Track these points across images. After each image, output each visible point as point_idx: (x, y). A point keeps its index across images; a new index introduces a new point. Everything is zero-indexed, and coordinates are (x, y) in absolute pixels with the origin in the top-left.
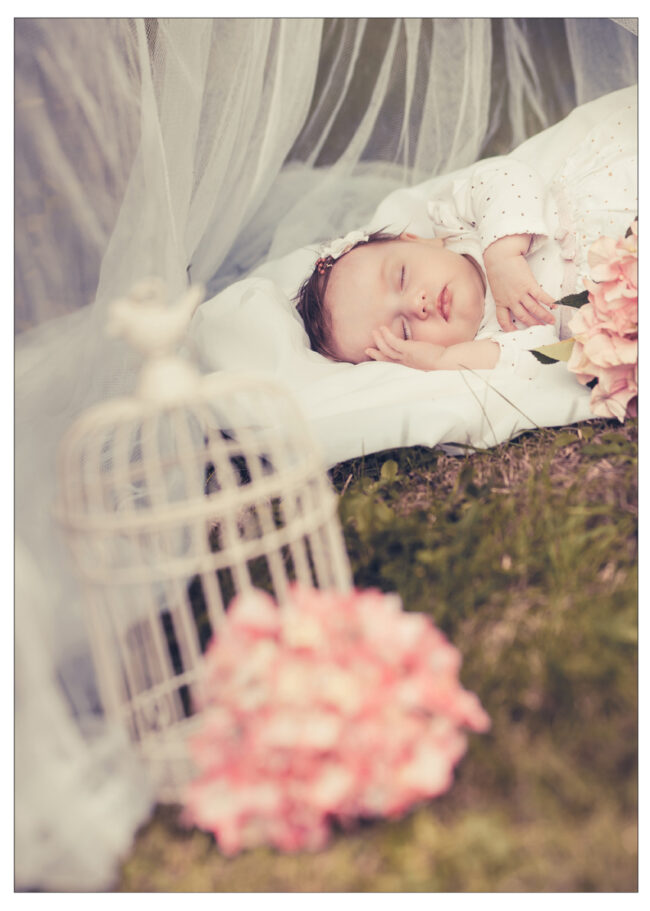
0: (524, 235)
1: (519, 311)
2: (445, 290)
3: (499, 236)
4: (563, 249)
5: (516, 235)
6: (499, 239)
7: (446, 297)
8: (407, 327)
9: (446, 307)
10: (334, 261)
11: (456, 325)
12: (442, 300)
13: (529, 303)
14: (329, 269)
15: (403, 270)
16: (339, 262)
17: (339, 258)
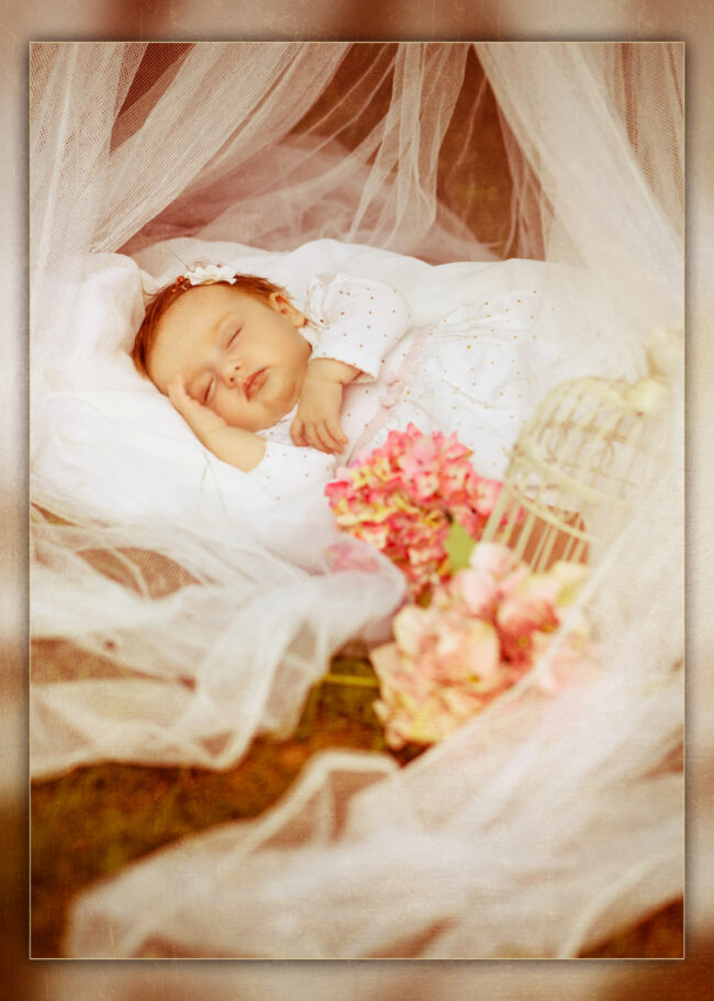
0: (351, 367)
1: (310, 432)
2: (263, 371)
3: (327, 355)
4: (389, 392)
5: (342, 363)
6: (326, 359)
7: (258, 379)
8: (213, 385)
9: (254, 388)
10: (190, 287)
11: (253, 410)
12: (253, 379)
13: (322, 431)
14: (183, 291)
15: (238, 332)
16: (194, 290)
17: (197, 286)
